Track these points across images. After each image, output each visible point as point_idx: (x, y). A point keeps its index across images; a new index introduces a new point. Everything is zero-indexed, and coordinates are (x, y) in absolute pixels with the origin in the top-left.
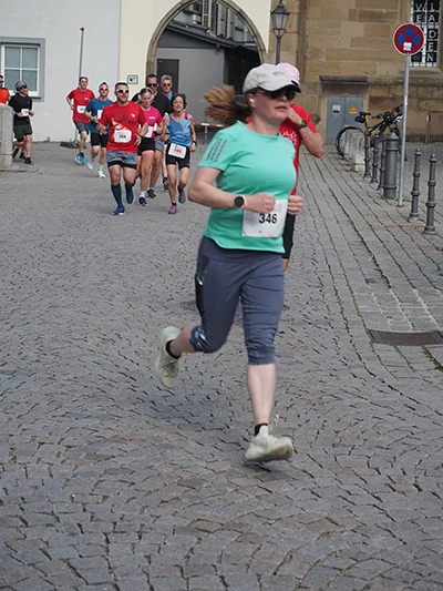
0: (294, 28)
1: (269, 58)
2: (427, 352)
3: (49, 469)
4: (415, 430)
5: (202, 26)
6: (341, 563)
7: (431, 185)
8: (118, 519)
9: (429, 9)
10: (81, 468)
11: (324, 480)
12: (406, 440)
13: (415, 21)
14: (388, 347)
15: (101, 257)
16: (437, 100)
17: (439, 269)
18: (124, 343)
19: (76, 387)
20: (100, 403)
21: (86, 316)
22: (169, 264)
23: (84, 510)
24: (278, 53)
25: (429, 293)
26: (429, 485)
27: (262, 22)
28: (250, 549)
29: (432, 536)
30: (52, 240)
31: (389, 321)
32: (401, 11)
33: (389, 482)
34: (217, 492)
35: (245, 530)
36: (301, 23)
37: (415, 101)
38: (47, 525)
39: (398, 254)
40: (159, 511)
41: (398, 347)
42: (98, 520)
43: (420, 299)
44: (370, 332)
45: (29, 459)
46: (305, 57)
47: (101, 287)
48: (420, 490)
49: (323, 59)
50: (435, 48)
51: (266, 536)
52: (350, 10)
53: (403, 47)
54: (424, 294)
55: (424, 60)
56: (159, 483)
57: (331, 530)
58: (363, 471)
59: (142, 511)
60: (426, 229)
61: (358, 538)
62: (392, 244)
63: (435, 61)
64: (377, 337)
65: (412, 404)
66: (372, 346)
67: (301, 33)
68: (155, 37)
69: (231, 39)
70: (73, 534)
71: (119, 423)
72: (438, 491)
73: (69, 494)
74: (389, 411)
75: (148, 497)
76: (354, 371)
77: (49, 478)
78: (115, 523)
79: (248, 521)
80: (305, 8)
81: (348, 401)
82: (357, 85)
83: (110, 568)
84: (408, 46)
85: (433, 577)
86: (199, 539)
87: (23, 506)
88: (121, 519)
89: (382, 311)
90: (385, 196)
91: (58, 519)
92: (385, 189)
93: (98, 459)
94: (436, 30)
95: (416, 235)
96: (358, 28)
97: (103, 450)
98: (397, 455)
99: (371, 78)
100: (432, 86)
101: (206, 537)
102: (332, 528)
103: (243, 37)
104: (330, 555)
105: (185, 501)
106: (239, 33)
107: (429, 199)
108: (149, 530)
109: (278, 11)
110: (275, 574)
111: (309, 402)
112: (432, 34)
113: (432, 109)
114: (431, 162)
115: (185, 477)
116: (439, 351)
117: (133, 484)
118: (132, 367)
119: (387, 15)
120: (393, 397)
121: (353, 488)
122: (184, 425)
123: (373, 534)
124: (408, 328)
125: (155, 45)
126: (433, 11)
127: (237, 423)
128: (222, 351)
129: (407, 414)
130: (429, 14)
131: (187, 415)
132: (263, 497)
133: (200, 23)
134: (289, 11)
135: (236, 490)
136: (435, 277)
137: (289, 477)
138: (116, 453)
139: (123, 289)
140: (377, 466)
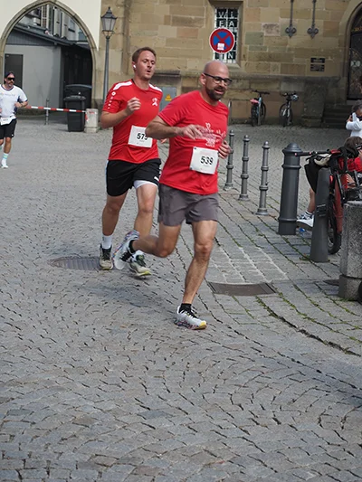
0: (120, 30)
1: (99, 54)
2: (260, 302)
4: (265, 370)
5: (41, 27)
7: (245, 161)
8: (26, 457)
9: (229, 16)
11: (198, 417)
12: (259, 379)
13: (218, 25)
14: (228, 297)
16: (236, 90)
17: (257, 230)
18: (6, 296)
22: (33, 226)
24: (107, 50)
25: (253, 251)
26: (286, 418)
27: (94, 28)
29: (298, 464)
31: (224, 275)
32: (207, 18)
33: (252, 416)
34: (108, 429)
35: (138, 463)
36: (125, 26)
40: (61, 448)
41: (236, 297)
42: (9, 458)
43: (246, 256)
44: (210, 284)
46: (129, 54)
48: (279, 423)
50: (234, 49)
51: (156, 468)
52: (166, 17)
53: (217, 47)
54: (248, 251)
55: (225, 58)
56: (56, 423)
57: (212, 461)
58: (228, 407)
59: (46, 448)
60: (241, 196)
61: (236, 468)
63: (234, 58)
64: (217, 288)
65: (258, 347)
66: (214, 296)
67: (125, 33)
68: (3, 36)
69: (65, 38)
71: (13, 368)
72: (294, 423)
74: (240, 353)
75: (49, 436)
78: (24, 460)
79: (139, 455)
80: (129, 14)
81: (204, 345)
82: (171, 77)
84: (221, 46)
86: (100, 473)
88: (29, 456)
94: (235, 34)
95: (233, 201)
96: (172, 31)
98: (254, 393)
99: (183, 72)
101: (105, 471)
102: (212, 459)
103: (75, 37)
105: (82, 438)
106: (72, 33)
107: (243, 171)
108: (54, 466)
109: (107, 16)
111: (172, 346)
113: (233, 97)
114: (245, 141)
115: (78, 416)
116: (270, 300)
117: (34, 423)
118: (17, 318)
119: (196, 21)
120: (240, 341)
121: (222, 423)
122: (69, 369)
123: (248, 464)
124: (241, 280)
125: (5, 42)
126: (232, 18)
127: (116, 367)
128: (91, 302)
129: (256, 356)
130: (229, 21)
131: (70, 360)
132: (149, 433)
133: (40, 25)
134: (116, 16)
135: (124, 427)
136: (255, 237)
137: (167, 414)
138: (15, 395)
140: (239, 402)
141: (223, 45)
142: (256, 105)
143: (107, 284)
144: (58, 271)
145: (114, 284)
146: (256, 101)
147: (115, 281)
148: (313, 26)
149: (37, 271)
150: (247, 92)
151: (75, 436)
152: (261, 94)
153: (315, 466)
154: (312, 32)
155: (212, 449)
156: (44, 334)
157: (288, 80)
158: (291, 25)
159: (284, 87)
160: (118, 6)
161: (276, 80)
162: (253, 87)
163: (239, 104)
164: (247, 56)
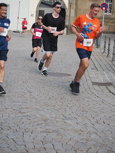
0: (75, 3)
2: (107, 88)
3: (8, 115)
4: (103, 108)
6: (84, 141)
7: (109, 45)
8: (26, 129)
10: (17, 115)
11: (80, 120)
12: (101, 110)
13: (106, 2)
14: (97, 86)
15: (23, 61)
16: (111, 23)
17: (111, 66)
18: (29, 83)
19: (16, 94)
20: (22, 98)
21: (19, 76)
23: (17, 126)
24: (70, 9)
25: (108, 73)
26: (107, 122)
27: (66, 2)
28: (60, 137)
29: (108, 135)
30: (10, 56)
31: (97, 79)
33: (97, 121)
34: (52, 122)
35: (59, 132)
37: (105, 23)
38: (8, 130)
39: (100, 62)
40: (37, 127)
41: (100, 86)
42: (21, 129)
43: (105, 74)
44: (92, 82)
45: (3, 112)
46: (77, 11)
47: (23, 69)
48: (104, 123)
49: (82, 11)
50: (111, 9)
51: (64, 134)
54: (106, 73)
55: (108, 12)
56: (37, 120)
57: (81, 133)
58: (90, 118)
59: (32, 127)
60: (107, 56)
61: (88, 135)
62: (98, 59)
63: (111, 12)
64: (94, 83)
65: (103, 101)
66: (93, 86)
67: (76, 4)
68: (38, 4)
70: (14, 132)
71: (27, 104)
72: (109, 124)
73: (13, 122)
74: (97, 103)
75: (34, 123)
76: (88, 92)
77: (8, 117)
78: (25, 130)
79: (60, 130)
81: (86, 100)
83: (24, 141)
84: (104, 8)
85: (107, 146)
86: (47, 134)
87: (2, 125)
88: (27, 128)
89: (95, 77)
90: (97, 47)
91: (10, 128)
92: (97, 45)
93: (21, 113)
95: (105, 57)
97: (23, 111)
98: (99, 114)
100: (110, 19)
101: (49, 134)
102: (81, 132)
104: (81, 139)
105: (44, 124)
107: (109, 48)
108: (34, 132)
110: (66, 144)
111: (76, 100)
112: (110, 6)
113: (110, 25)
114: (109, 39)
115: (44, 118)
116: (110, 88)
117: (30, 120)
118: (31, 90)
120: (98, 99)
121: (87, 122)
122: (44, 105)
123: (92, 134)
124: (102, 81)
127: (58, 105)
128: (54, 86)
129: (102, 104)
131: (44, 102)
132: (64, 124)
133: (50, 1)
135: (57, 122)
136: (110, 68)
137: (70, 119)
138: (26, 111)
139: (29, 69)
140: (93, 117)
143: (60, 81)
145: (62, 81)
147: (63, 80)
149: (39, 76)
153: (113, 136)
155: (82, 130)
156: (38, 94)
163: (112, 27)
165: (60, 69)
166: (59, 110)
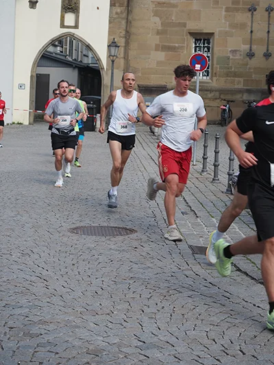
0: (122, 55)
1: (107, 74)
4: (232, 312)
5: (63, 54)
7: (217, 153)
9: (204, 44)
10: (22, 343)
11: (181, 348)
12: (228, 320)
13: (195, 51)
14: (204, 257)
15: (13, 199)
16: (210, 99)
17: (226, 205)
18: (37, 256)
19: (9, 286)
20: (27, 297)
21: (9, 238)
22: (57, 203)
24: (112, 70)
26: (249, 350)
27: (102, 51)
31: (201, 239)
32: (187, 45)
33: (223, 349)
34: (113, 358)
36: (126, 53)
39: (199, 195)
44: (190, 247)
47: (15, 218)
48: (244, 354)
49: (140, 74)
50: (208, 68)
52: (156, 45)
53: (195, 67)
55: (201, 75)
56: (74, 353)
58: (206, 341)
60: (213, 180)
62: (194, 189)
63: (208, 75)
64: (196, 250)
65: (227, 295)
66: (194, 256)
67: (126, 58)
68: (35, 61)
69: (81, 61)
71: (42, 311)
72: (256, 354)
73: (16, 361)
74: (214, 300)
75: (69, 363)
76: (186, 273)
80: (129, 43)
81: (186, 293)
82: (160, 90)
84: (198, 67)
89: (195, 233)
93: (32, 336)
94: (208, 57)
95: (208, 183)
96: (161, 56)
97: (35, 330)
98: (225, 330)
100: (206, 91)
103: (88, 60)
105: (93, 364)
106: (86, 58)
107: (215, 161)
109: (112, 45)
111: (161, 294)
114: (217, 138)
115: (90, 348)
116: (237, 259)
117: (58, 353)
118: (44, 273)
119: (178, 48)
120: (214, 290)
121: (200, 354)
122: (84, 311)
125: (36, 65)
126: (206, 45)
127: (119, 310)
128: (100, 260)
129: (226, 302)
130: (204, 47)
131: (84, 305)
132: (144, 361)
134: (119, 45)
135: (125, 356)
137: (158, 347)
138: (43, 332)
139: (30, 220)
140: (213, 337)
141: (199, 66)
142: (225, 110)
143: (113, 247)
144: (75, 237)
145: (118, 247)
146: (224, 108)
147: (119, 245)
148: (268, 50)
149: (59, 237)
150: (218, 101)
151: (88, 363)
152: (228, 101)
154: (267, 55)
156: (65, 285)
157: (249, 91)
158: (251, 50)
159: (246, 97)
160: (120, 37)
161: (240, 91)
162: (222, 97)
163: (212, 110)
164: (218, 74)
165: (106, 217)
166: (125, 324)
